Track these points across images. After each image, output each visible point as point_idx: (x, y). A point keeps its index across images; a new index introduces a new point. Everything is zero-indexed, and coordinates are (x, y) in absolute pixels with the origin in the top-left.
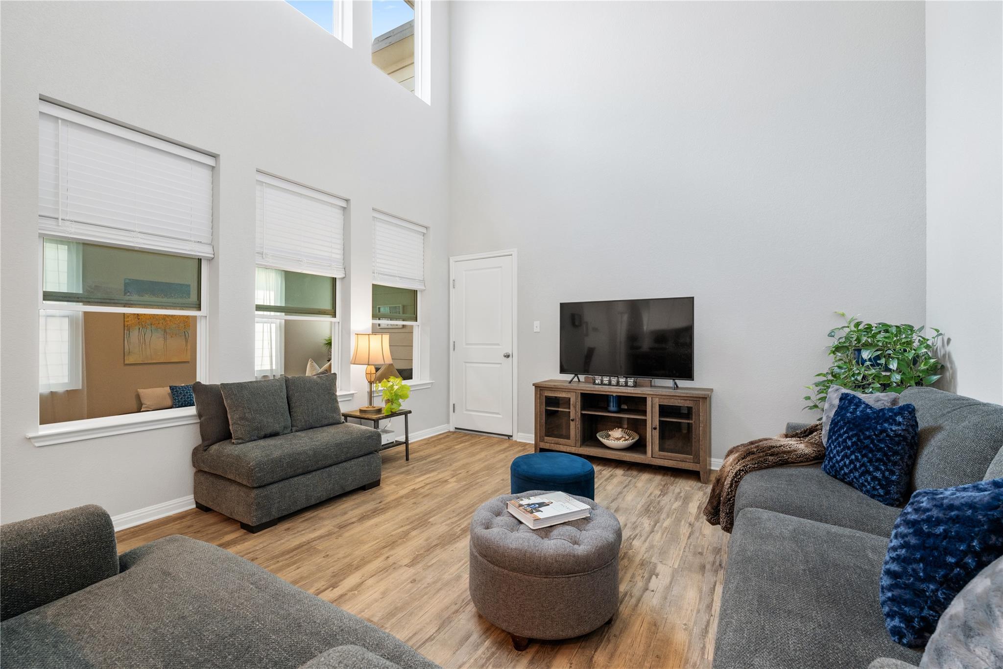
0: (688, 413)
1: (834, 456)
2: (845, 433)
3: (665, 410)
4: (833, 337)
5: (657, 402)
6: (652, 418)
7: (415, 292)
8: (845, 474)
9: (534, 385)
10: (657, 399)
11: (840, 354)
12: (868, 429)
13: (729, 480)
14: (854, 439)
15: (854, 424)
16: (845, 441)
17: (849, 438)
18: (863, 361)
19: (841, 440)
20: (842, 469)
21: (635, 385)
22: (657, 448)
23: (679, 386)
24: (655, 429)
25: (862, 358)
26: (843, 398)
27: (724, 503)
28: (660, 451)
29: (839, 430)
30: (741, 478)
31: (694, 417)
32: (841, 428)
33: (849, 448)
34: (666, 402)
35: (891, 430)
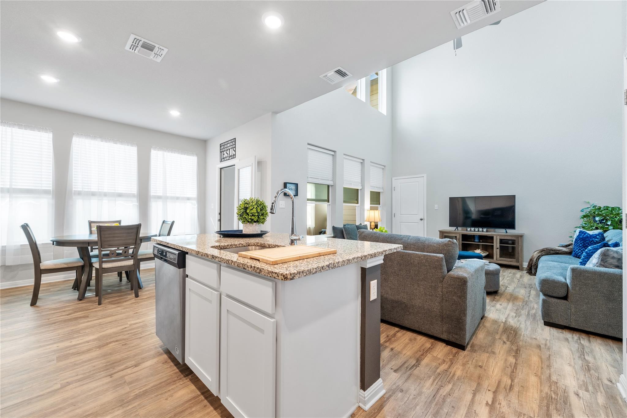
0: (513, 242)
1: (576, 250)
2: (579, 242)
3: (502, 241)
4: (583, 211)
5: (498, 238)
6: (496, 244)
7: (379, 193)
8: (579, 255)
9: (439, 231)
10: (499, 237)
11: (585, 219)
12: (587, 241)
13: (535, 259)
14: (582, 244)
15: (582, 239)
16: (579, 245)
17: (581, 244)
18: (596, 221)
19: (578, 244)
20: (578, 253)
21: (487, 231)
22: (498, 256)
23: (508, 232)
24: (498, 248)
25: (596, 220)
26: (580, 232)
27: (534, 266)
28: (500, 257)
29: (577, 242)
30: (540, 257)
31: (516, 244)
32: (578, 241)
33: (580, 247)
34: (503, 238)
35: (595, 240)
